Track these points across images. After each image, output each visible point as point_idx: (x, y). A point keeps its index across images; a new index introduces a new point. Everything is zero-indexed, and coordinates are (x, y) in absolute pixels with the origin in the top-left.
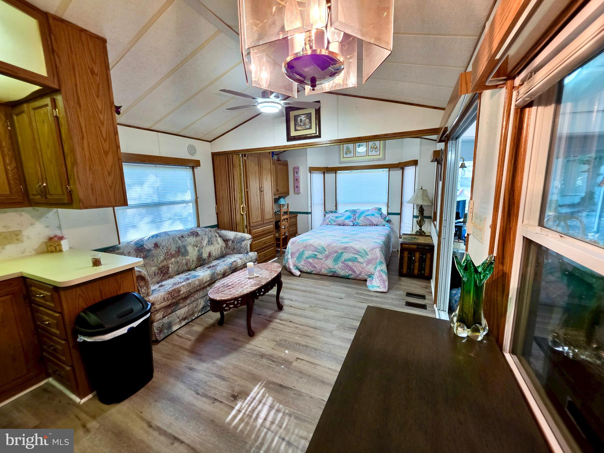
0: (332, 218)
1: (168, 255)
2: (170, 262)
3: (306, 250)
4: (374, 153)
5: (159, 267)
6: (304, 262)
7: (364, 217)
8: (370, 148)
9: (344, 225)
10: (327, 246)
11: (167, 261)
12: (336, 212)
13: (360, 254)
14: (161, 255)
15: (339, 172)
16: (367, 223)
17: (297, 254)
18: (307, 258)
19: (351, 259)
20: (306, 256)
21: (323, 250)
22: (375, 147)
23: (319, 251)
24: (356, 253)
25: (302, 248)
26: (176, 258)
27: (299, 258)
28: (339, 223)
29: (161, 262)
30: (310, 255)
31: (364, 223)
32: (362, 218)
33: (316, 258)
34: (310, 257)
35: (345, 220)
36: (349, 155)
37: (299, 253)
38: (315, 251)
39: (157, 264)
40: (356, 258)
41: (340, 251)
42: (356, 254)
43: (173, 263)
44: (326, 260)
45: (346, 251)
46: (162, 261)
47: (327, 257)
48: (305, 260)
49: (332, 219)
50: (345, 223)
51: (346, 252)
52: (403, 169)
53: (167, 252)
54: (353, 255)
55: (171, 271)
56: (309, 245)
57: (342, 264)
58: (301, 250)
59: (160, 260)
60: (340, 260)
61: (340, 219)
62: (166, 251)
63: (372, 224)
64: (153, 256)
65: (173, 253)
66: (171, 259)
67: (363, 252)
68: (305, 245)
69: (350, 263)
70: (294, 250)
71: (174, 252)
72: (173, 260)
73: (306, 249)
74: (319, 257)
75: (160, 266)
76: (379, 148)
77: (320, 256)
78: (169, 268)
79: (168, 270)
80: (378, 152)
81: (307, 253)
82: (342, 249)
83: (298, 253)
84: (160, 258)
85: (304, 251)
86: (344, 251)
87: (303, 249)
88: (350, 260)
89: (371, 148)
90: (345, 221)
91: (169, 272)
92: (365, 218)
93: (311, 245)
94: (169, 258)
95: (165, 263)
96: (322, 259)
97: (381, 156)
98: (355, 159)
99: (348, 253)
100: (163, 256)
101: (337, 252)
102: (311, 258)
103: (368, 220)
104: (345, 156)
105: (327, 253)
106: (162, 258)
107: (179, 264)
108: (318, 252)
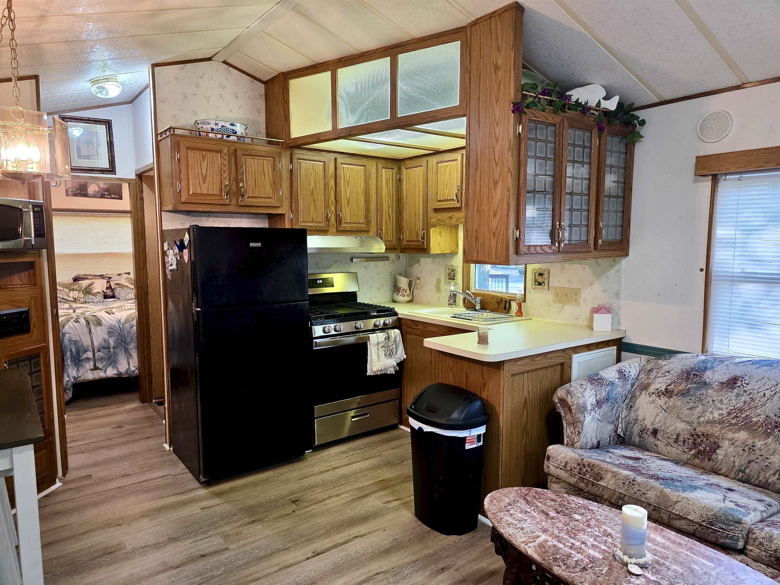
1: (736, 417)
2: (730, 435)
5: (695, 430)
11: (722, 429)
14: (720, 409)
26: (754, 438)
29: (707, 422)
39: (696, 421)
43: (737, 443)
46: (711, 422)
53: (741, 410)
55: (720, 458)
59: (708, 416)
62: (739, 405)
64: (700, 400)
65: (754, 420)
66: (739, 430)
71: (762, 418)
72: (742, 435)
75: (700, 430)
78: (719, 447)
79: (714, 451)
84: (712, 413)
91: (714, 456)
94: (736, 424)
95: (716, 430)
100: (724, 412)
106: (716, 415)
107: (753, 457)
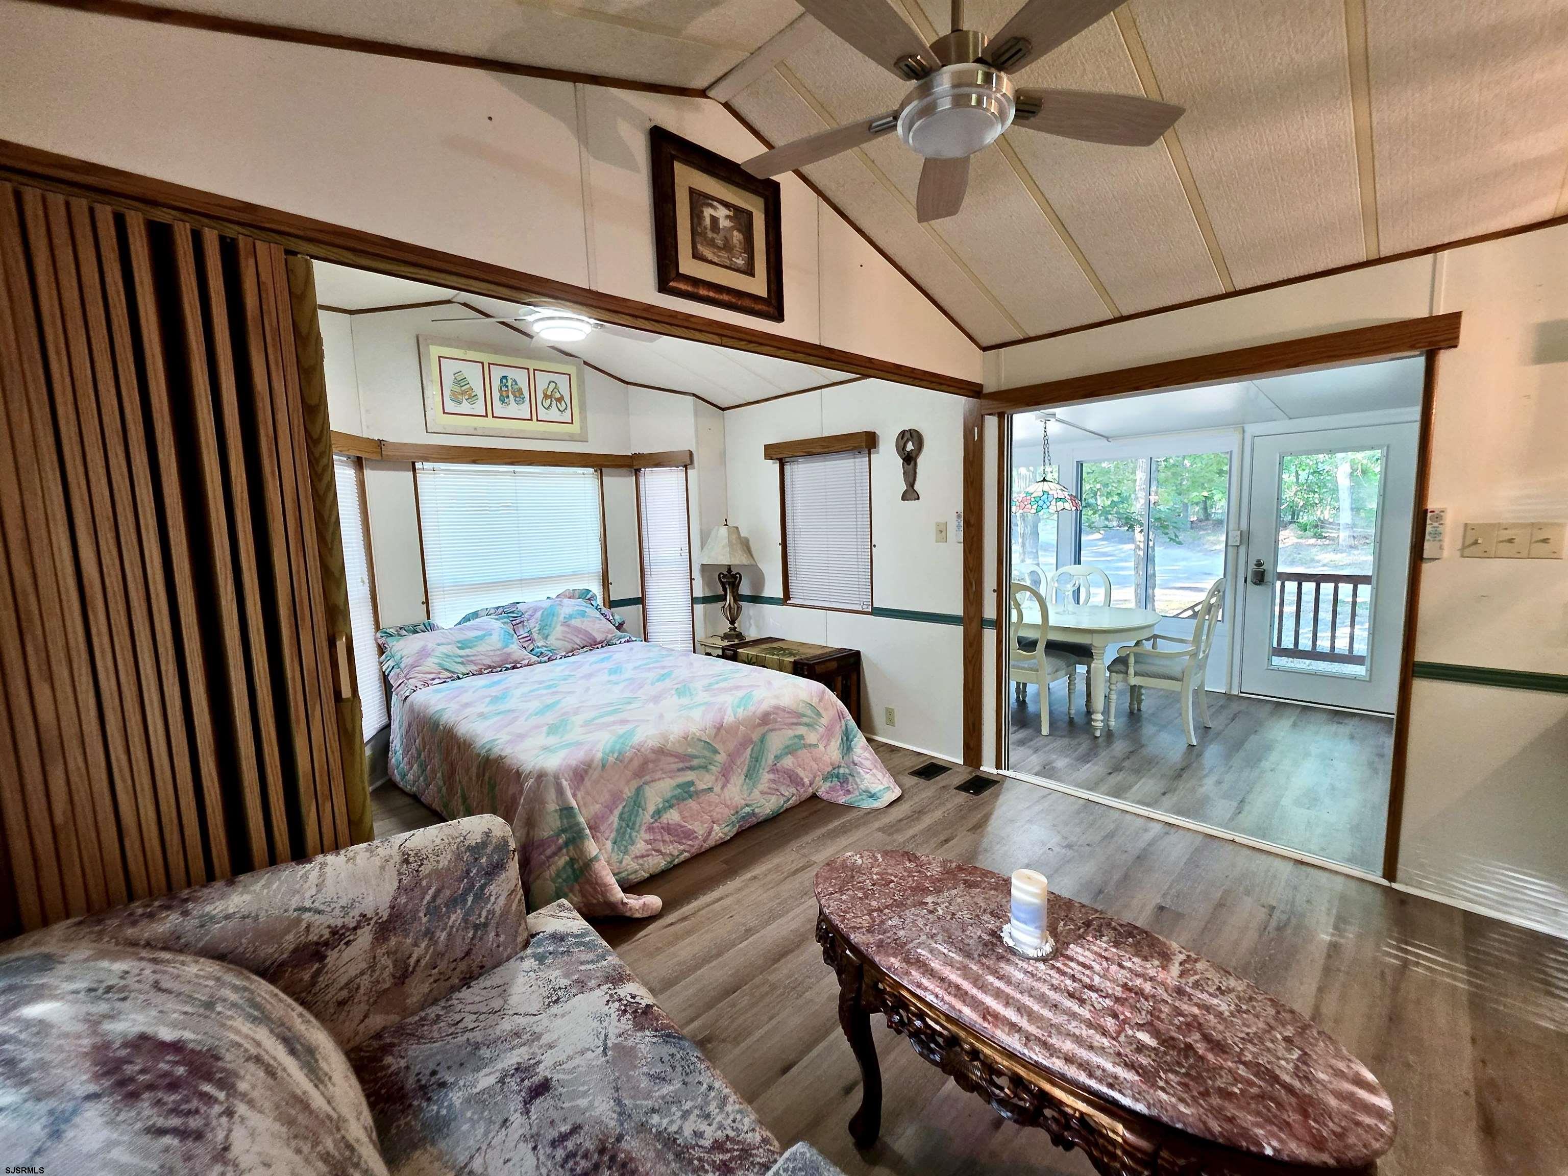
0: (444, 649)
3: (646, 783)
4: (554, 414)
6: (648, 837)
7: (565, 624)
8: (540, 396)
9: (514, 668)
10: (716, 735)
12: (429, 627)
13: (805, 720)
15: (427, 465)
16: (578, 641)
17: (614, 819)
18: (658, 813)
19: (787, 747)
20: (651, 809)
21: (707, 754)
22: (558, 395)
23: (695, 762)
24: (795, 720)
25: (628, 782)
27: (624, 833)
28: (488, 662)
30: (669, 794)
31: (569, 646)
32: (558, 631)
33: (691, 797)
34: (669, 804)
35: (507, 646)
36: (465, 407)
37: (620, 807)
38: (679, 770)
40: (801, 737)
41: (755, 737)
42: (796, 724)
44: (723, 788)
45: (770, 726)
47: (726, 774)
48: (650, 829)
49: (448, 656)
50: (515, 657)
51: (772, 730)
52: (637, 471)
54: (790, 733)
56: (653, 756)
57: (771, 776)
58: (628, 792)
60: (763, 763)
61: (482, 648)
63: (593, 644)
67: (809, 713)
68: (636, 763)
69: (788, 762)
70: (597, 808)
73: (648, 778)
74: (702, 786)
76: (567, 400)
77: (704, 781)
80: (567, 417)
81: (654, 796)
82: (759, 725)
83: (617, 813)
85: (639, 790)
86: (767, 728)
87: (635, 784)
88: (790, 750)
89: (546, 396)
90: (507, 650)
92: (569, 626)
93: (661, 752)
96: (710, 789)
97: (575, 428)
98: (489, 422)
99: (777, 733)
101: (751, 742)
102: (671, 807)
103: (578, 630)
104: (450, 406)
105: (721, 758)
108: (691, 768)
